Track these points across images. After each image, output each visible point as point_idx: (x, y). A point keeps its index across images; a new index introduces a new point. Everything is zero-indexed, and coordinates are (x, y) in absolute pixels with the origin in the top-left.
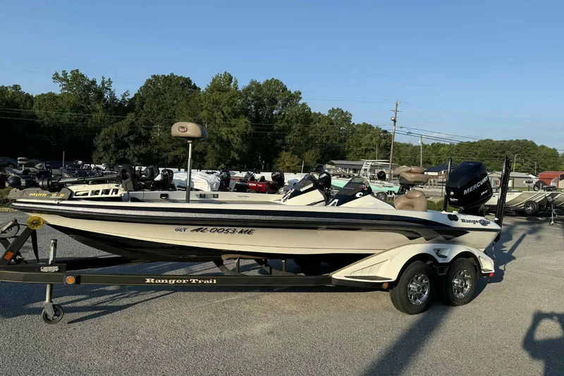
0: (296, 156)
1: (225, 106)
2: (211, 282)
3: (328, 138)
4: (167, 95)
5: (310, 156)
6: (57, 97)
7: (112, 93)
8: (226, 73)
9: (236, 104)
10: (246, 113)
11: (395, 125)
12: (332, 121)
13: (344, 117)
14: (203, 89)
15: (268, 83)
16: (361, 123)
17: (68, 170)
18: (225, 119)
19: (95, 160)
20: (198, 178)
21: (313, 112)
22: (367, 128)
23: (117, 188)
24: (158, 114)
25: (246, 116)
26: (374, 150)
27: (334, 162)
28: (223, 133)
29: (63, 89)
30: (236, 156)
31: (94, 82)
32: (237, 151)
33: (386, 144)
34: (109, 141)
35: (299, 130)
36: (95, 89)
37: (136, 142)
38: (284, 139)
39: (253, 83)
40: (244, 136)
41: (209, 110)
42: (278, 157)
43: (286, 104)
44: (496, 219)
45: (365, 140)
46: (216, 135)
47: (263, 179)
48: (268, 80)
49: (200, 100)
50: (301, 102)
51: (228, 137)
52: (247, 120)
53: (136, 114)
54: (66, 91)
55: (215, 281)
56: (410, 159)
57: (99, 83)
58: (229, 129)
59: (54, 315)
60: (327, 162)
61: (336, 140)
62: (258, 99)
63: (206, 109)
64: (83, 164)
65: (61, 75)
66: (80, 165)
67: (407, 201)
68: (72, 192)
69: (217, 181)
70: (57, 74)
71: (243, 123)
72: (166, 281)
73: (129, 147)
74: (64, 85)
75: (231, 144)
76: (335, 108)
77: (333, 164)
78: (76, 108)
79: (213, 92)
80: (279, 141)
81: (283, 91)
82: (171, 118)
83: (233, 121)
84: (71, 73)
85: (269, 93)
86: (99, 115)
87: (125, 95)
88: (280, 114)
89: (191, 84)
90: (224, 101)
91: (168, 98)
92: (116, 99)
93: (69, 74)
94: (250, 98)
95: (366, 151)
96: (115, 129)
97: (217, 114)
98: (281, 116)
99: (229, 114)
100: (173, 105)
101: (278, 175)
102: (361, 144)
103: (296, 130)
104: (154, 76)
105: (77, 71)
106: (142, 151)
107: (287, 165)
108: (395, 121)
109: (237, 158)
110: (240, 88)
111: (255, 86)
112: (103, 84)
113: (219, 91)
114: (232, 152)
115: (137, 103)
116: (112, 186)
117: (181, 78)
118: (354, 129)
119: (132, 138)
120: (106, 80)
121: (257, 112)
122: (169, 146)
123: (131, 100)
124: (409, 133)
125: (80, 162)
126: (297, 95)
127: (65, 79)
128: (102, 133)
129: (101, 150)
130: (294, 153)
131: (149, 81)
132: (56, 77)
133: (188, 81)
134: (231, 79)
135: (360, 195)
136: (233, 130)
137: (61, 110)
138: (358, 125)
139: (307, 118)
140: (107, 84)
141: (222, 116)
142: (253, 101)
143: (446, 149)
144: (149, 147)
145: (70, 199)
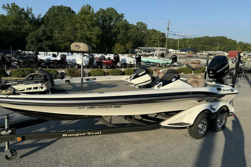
0: (123, 46)
1: (88, 21)
2: (98, 133)
3: (136, 36)
4: (60, 16)
5: (129, 45)
6: (5, 17)
7: (33, 15)
8: (88, 4)
9: (93, 20)
10: (98, 24)
11: (168, 30)
12: (138, 28)
13: (144, 26)
14: (77, 13)
15: (108, 9)
16: (151, 29)
17: (14, 55)
18: (88, 27)
19: (27, 48)
20: (78, 59)
21: (129, 23)
22: (154, 31)
23: (42, 86)
24: (56, 25)
25: (98, 26)
26: (157, 42)
27: (140, 48)
28: (88, 35)
29: (8, 13)
30: (94, 45)
31: (23, 9)
32: (95, 43)
33: (163, 39)
34: (33, 39)
35: (123, 33)
36: (24, 13)
37: (47, 39)
38: (116, 37)
39: (101, 9)
40: (98, 36)
41: (80, 23)
42: (114, 46)
43: (117, 20)
44: (232, 85)
45: (153, 37)
46: (84, 35)
47: (109, 58)
48: (108, 8)
49: (76, 18)
50: (124, 19)
51: (90, 37)
52: (99, 28)
53: (45, 25)
54: (9, 14)
55: (100, 132)
56: (173, 46)
57: (26, 10)
58: (90, 32)
59: (12, 156)
60: (136, 48)
61: (140, 37)
62: (104, 17)
63: (79, 22)
64: (21, 52)
65: (6, 6)
66: (20, 52)
67: (194, 79)
68: (15, 89)
69: (88, 60)
70: (4, 5)
71: (97, 30)
72: (74, 135)
73: (43, 42)
74: (8, 11)
75: (92, 40)
76: (140, 22)
77: (139, 49)
78: (16, 23)
79: (82, 14)
80: (114, 38)
81: (115, 14)
82: (62, 27)
83: (92, 29)
84: (11, 4)
85: (109, 14)
86: (27, 26)
87: (39, 16)
88: (114, 25)
89: (71, 10)
90: (87, 18)
91: (60, 18)
92: (35, 18)
93: (10, 5)
94: (99, 17)
95: (154, 42)
96: (36, 33)
97: (84, 25)
98: (115, 26)
99: (90, 25)
100: (63, 21)
101: (116, 57)
102: (151, 39)
103: (122, 33)
104: (53, 6)
105: (14, 4)
106: (50, 44)
107: (119, 50)
108: (168, 29)
109: (95, 47)
110: (95, 12)
111: (102, 11)
112: (28, 10)
113: (85, 14)
114: (93, 44)
115: (46, 20)
116: (39, 85)
117: (66, 7)
118: (148, 32)
119: (44, 37)
120: (29, 8)
121: (103, 24)
122: (62, 41)
123: (42, 18)
124: (174, 35)
125: (20, 51)
126: (122, 16)
127: (8, 8)
128: (30, 35)
129: (30, 43)
130: (121, 44)
131: (50, 9)
132: (4, 7)
133: (69, 9)
134: (90, 8)
135: (174, 80)
136: (93, 33)
137: (8, 23)
138: (150, 30)
139: (127, 27)
140: (30, 11)
141: (87, 26)
142: (101, 19)
143: (189, 41)
144: (53, 42)
145: (14, 93)
